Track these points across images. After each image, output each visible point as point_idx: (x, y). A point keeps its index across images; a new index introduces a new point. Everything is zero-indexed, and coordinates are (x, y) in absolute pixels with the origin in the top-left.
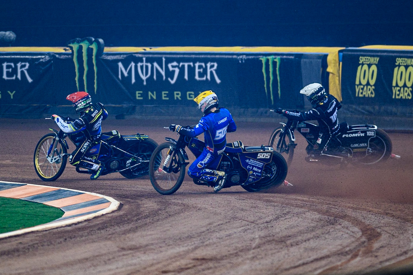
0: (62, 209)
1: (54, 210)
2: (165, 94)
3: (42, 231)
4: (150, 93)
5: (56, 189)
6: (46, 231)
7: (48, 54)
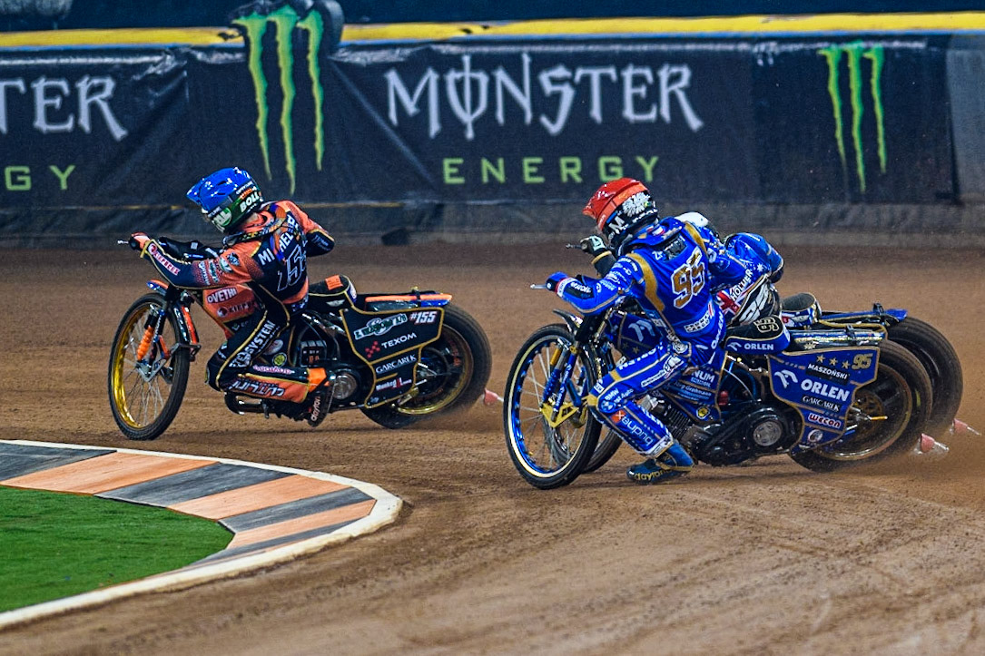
0: (225, 524)
1: (202, 529)
2: (531, 165)
3: (165, 592)
4: (486, 164)
5: (206, 464)
6: (180, 591)
7: (174, 50)
